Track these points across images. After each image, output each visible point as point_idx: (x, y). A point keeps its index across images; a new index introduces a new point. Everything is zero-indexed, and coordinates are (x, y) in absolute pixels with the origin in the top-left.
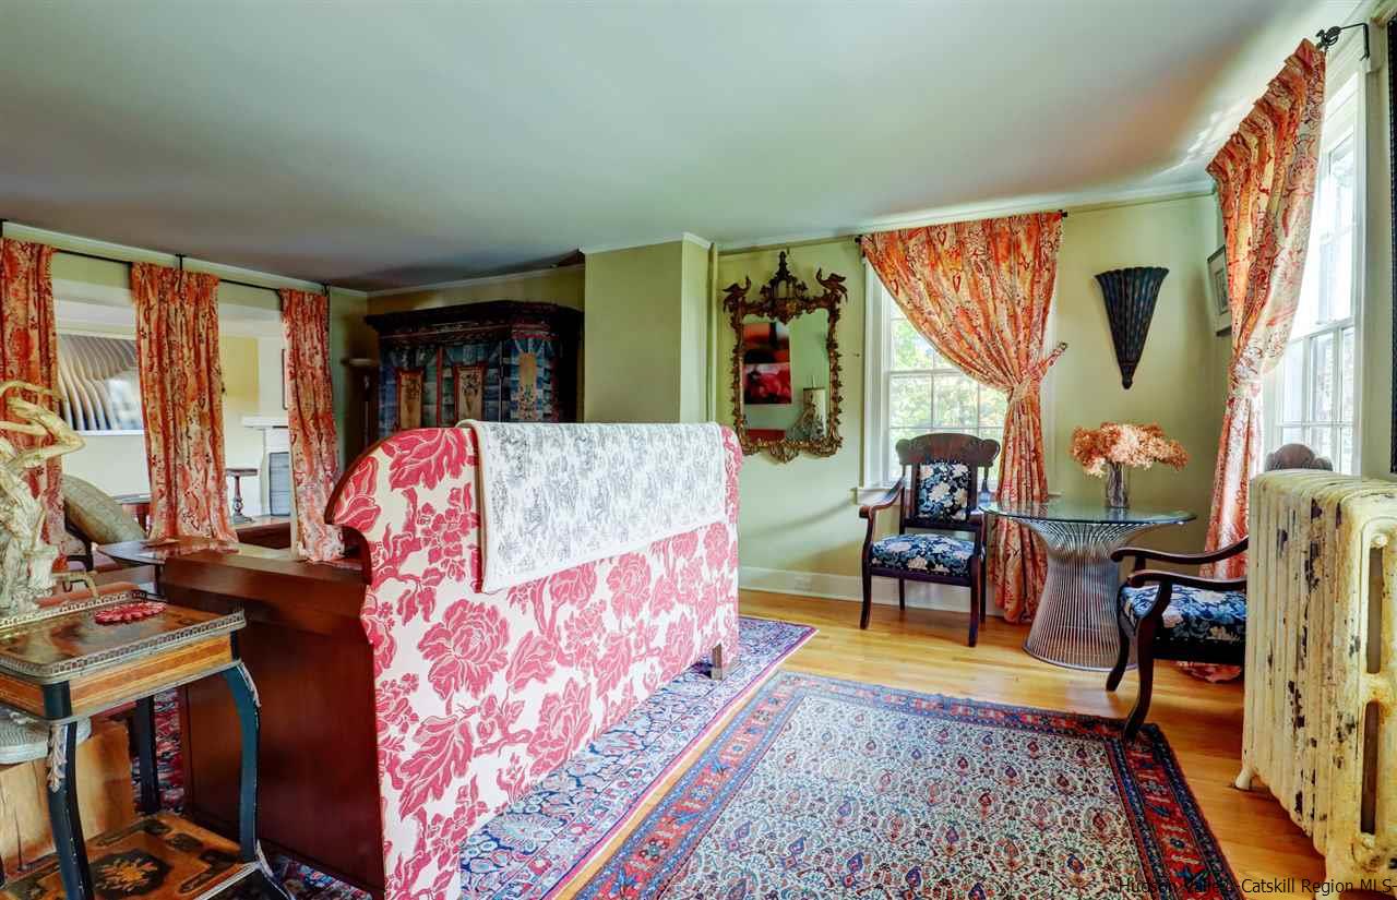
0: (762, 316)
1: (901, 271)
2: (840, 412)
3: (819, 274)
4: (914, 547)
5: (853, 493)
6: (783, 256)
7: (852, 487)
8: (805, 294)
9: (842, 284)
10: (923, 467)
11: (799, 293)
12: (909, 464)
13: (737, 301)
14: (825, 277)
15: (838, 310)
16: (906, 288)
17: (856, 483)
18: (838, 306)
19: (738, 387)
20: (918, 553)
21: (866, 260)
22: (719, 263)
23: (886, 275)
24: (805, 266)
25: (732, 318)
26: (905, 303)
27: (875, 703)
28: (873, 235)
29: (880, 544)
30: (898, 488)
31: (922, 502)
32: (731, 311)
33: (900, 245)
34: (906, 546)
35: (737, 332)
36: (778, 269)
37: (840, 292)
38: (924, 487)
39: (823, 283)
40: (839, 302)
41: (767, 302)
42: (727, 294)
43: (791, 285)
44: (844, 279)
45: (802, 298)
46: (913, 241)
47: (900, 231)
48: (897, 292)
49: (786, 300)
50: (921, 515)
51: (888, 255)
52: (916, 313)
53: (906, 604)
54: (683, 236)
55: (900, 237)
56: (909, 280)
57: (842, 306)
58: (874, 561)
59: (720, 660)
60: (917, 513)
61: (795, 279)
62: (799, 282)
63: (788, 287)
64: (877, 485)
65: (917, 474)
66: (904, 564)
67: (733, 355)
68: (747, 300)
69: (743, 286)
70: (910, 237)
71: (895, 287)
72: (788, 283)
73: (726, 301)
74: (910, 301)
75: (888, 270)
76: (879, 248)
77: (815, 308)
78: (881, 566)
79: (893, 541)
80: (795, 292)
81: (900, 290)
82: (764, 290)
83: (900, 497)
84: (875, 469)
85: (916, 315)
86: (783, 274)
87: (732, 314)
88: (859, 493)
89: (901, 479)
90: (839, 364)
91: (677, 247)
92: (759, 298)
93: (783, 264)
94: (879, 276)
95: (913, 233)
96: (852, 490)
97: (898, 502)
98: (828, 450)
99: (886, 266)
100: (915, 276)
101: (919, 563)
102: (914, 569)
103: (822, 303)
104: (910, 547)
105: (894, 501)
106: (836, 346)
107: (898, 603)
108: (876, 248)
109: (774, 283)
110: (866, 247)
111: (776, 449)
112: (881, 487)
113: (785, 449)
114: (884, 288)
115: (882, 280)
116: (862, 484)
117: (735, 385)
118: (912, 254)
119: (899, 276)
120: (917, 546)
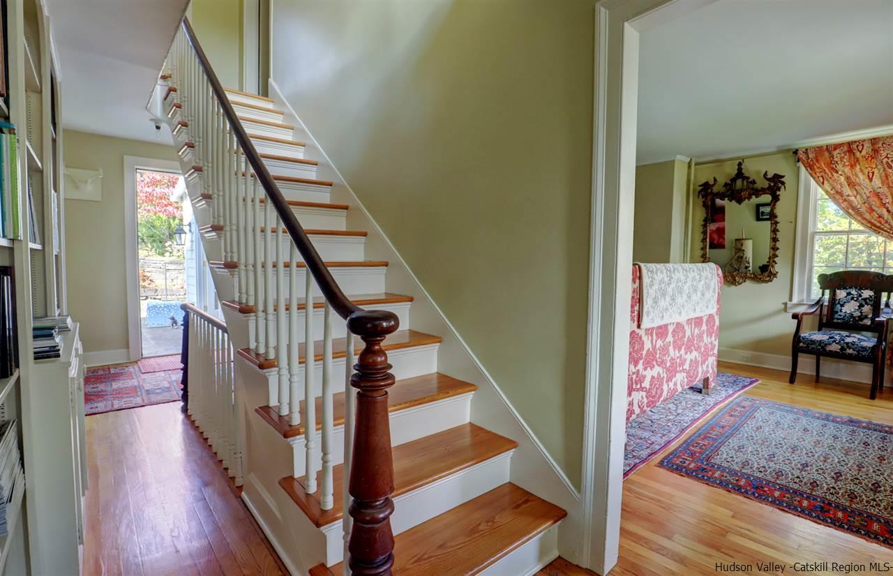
0: (724, 200)
1: (827, 171)
2: (777, 256)
3: (766, 174)
4: (830, 338)
5: (783, 306)
6: (740, 164)
7: (784, 302)
8: (755, 186)
9: (782, 180)
10: (838, 291)
11: (751, 186)
12: (827, 289)
13: (707, 191)
14: (770, 175)
15: (779, 195)
16: (831, 181)
17: (786, 300)
18: (778, 193)
19: (706, 241)
20: (834, 341)
21: (800, 164)
22: (695, 169)
23: (815, 173)
24: (755, 169)
25: (703, 202)
26: (829, 190)
27: (805, 415)
28: (807, 150)
29: (805, 335)
30: (819, 303)
31: (837, 312)
32: (703, 197)
33: (826, 154)
34: (825, 338)
35: (706, 209)
36: (736, 172)
37: (780, 185)
38: (839, 303)
39: (768, 179)
40: (779, 191)
41: (727, 191)
42: (701, 188)
43: (745, 182)
44: (783, 177)
45: (753, 189)
46: (838, 151)
47: (827, 146)
48: (823, 183)
49: (742, 190)
50: (835, 321)
51: (817, 161)
52: (837, 196)
53: (821, 374)
54: (675, 157)
55: (827, 149)
56: (833, 175)
57: (782, 193)
58: (801, 344)
59: (708, 385)
60: (833, 319)
61: (748, 178)
62: (751, 180)
63: (743, 183)
64: (803, 300)
65: (833, 295)
66: (823, 347)
67: (703, 223)
68: (713, 191)
69: (712, 182)
70: (835, 149)
71: (822, 181)
72: (743, 180)
73: (699, 192)
74: (833, 188)
75: (817, 170)
76: (811, 156)
77: (761, 194)
78: (806, 347)
79: (815, 334)
80: (748, 185)
81: (825, 182)
82: (726, 185)
83: (819, 309)
84: (801, 291)
85: (838, 197)
86: (740, 174)
87: (704, 200)
88: (788, 306)
89: (820, 299)
90: (778, 228)
91: (671, 164)
92: (722, 190)
93: (740, 170)
94: (811, 174)
95: (836, 147)
96: (783, 304)
97: (818, 312)
98: (768, 279)
99: (815, 167)
100: (837, 172)
101: (835, 347)
102: (830, 351)
103: (767, 191)
104: (828, 337)
105: (815, 311)
106: (776, 217)
107: (815, 374)
108: (808, 156)
109: (734, 180)
110: (801, 156)
111: (730, 278)
112: (805, 303)
113: (737, 278)
114: (812, 179)
115: (812, 176)
116: (791, 299)
117: (704, 240)
118: (836, 159)
119: (825, 173)
120: (833, 338)
